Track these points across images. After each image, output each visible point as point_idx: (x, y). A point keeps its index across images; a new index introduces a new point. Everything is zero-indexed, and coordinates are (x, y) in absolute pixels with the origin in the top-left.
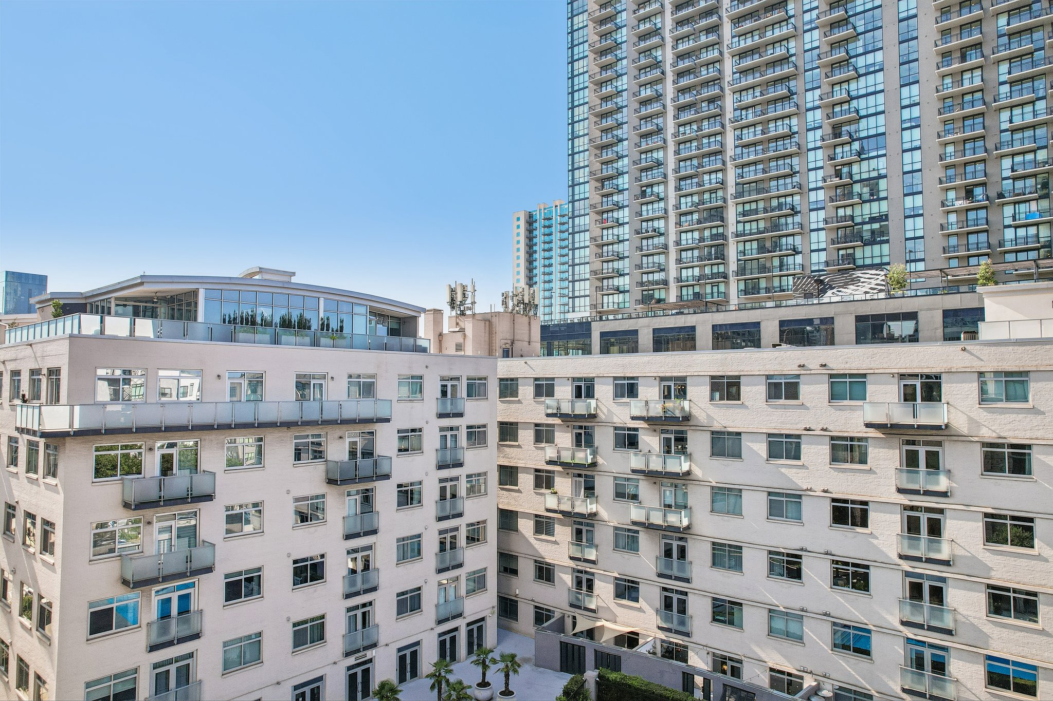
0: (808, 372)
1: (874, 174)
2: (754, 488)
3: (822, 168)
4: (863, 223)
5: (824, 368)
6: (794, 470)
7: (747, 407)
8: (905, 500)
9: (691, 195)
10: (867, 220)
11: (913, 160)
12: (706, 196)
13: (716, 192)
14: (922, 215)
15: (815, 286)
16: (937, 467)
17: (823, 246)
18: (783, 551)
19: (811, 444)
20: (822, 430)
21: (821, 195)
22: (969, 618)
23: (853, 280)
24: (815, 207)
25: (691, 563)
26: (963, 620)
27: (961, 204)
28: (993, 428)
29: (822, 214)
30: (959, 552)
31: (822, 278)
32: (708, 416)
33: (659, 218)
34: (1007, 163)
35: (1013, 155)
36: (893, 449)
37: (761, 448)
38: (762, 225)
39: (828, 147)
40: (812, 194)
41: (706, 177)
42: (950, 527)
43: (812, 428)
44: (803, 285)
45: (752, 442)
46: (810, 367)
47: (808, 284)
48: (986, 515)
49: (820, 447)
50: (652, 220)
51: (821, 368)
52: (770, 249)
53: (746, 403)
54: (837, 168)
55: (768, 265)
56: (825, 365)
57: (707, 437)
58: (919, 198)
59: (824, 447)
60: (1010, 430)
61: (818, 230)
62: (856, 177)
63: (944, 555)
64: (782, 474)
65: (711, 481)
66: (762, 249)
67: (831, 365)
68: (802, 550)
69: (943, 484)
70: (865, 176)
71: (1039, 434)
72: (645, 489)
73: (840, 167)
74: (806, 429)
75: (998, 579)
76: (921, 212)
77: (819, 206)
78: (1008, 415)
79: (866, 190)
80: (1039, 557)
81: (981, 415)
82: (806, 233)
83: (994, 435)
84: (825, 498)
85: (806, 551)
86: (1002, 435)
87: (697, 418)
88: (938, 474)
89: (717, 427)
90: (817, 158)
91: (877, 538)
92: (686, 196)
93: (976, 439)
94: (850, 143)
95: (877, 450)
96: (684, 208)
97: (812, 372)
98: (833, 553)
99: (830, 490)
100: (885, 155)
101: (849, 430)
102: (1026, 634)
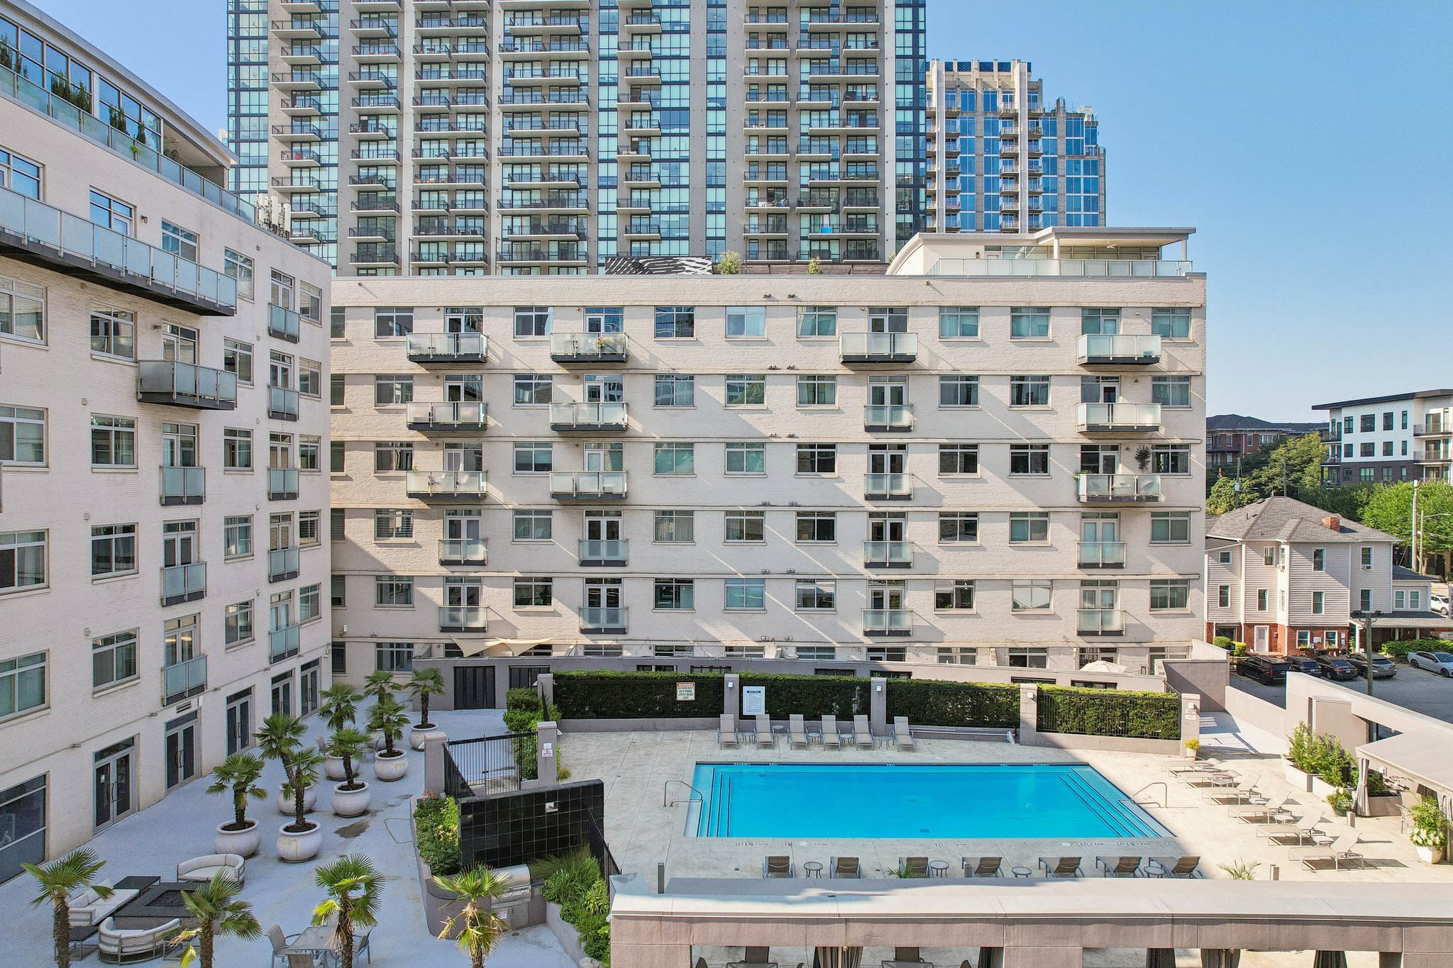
0: (776, 303)
1: (675, 155)
2: (708, 441)
3: (615, 136)
4: (661, 213)
5: (792, 299)
6: (757, 416)
7: (701, 344)
8: (871, 439)
9: (438, 140)
10: (666, 209)
11: (717, 147)
12: (461, 145)
13: (475, 143)
14: (724, 212)
15: (633, 270)
16: (900, 402)
17: (613, 234)
18: (743, 509)
19: (776, 385)
20: (789, 368)
21: (613, 170)
22: (925, 548)
23: (676, 267)
24: (605, 183)
25: (627, 541)
26: (919, 551)
27: (763, 205)
28: (950, 361)
29: (613, 194)
30: (919, 485)
31: (641, 261)
32: (651, 355)
33: (387, 166)
34: (805, 170)
35: (811, 162)
36: (861, 385)
37: (718, 393)
38: (536, 196)
39: (624, 110)
40: (603, 167)
41: (461, 119)
42: (911, 461)
43: (778, 367)
44: (618, 268)
45: (707, 385)
46: (777, 297)
47: (624, 267)
48: (942, 446)
49: (786, 387)
50: (376, 166)
51: (789, 299)
52: (547, 229)
53: (701, 340)
54: (634, 139)
55: (544, 250)
56: (793, 296)
57: (650, 382)
58: (721, 191)
59: (791, 387)
60: (963, 362)
61: (607, 213)
62: (655, 156)
63: (904, 490)
64: (743, 421)
65: (655, 436)
66: (535, 228)
67: (799, 296)
68: (764, 505)
69: (906, 418)
70: (665, 156)
71: (985, 366)
72: (561, 455)
73: (637, 139)
74: (771, 368)
75: (950, 505)
76: (723, 209)
77: (610, 184)
78: (962, 349)
79: (665, 173)
80: (981, 480)
81: (941, 349)
82: (593, 215)
83: (950, 368)
84: (791, 445)
85: (769, 505)
86: (957, 367)
87: (637, 360)
88: (900, 409)
89: (663, 368)
90: (609, 122)
91: (844, 482)
92: (430, 140)
93: (936, 372)
94: (650, 111)
95: (845, 388)
96: (426, 157)
97: (780, 303)
98: (799, 504)
99: (796, 435)
100: (687, 135)
101: (817, 368)
102: (968, 553)
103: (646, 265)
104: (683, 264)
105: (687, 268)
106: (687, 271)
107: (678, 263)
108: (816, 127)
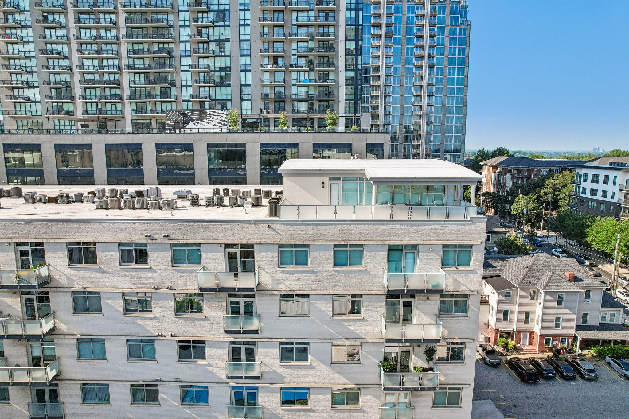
0: (154, 241)
1: (222, 38)
2: (115, 337)
3: (188, 26)
4: (215, 71)
5: (167, 238)
6: (147, 321)
7: (103, 270)
8: (230, 338)
9: (90, 28)
10: (218, 69)
11: (245, 33)
12: (103, 32)
13: (110, 30)
14: (250, 71)
15: (181, 118)
16: (252, 313)
17: (189, 83)
18: (143, 383)
19: (160, 300)
20: (168, 288)
21: (188, 46)
22: (271, 410)
23: (206, 116)
24: (184, 54)
25: (63, 403)
26: (268, 411)
27: (270, 67)
28: (287, 284)
29: (189, 61)
30: (265, 369)
31: (186, 112)
32: (68, 278)
33: (62, 43)
34: (295, 45)
35: (298, 41)
36: (221, 301)
37: (119, 305)
38: (147, 62)
39: (192, 12)
40: (182, 45)
41: (102, 16)
42: (260, 354)
43: (160, 287)
44: (173, 116)
45: (110, 299)
46: (156, 237)
47: (176, 116)
48: (282, 343)
49: (166, 302)
50: (56, 43)
51: (165, 238)
52: (154, 81)
53: (103, 267)
54: (199, 28)
55: (152, 93)
56: (168, 236)
57: (69, 298)
58: (248, 59)
59: (170, 302)
60: (297, 285)
61: (186, 71)
62: (211, 38)
63: (255, 373)
64: (137, 324)
65: (76, 333)
66: (148, 80)
67: (172, 236)
68: (157, 381)
69: (255, 324)
70: (217, 38)
71: (313, 287)
72: (9, 346)
73: (201, 28)
74: (154, 288)
75: (288, 383)
76: (249, 68)
77: (187, 54)
78: (296, 275)
79: (217, 48)
80: (311, 367)
81: (279, 274)
82: (178, 72)
83: (288, 289)
84: (173, 341)
85: (161, 381)
86: (293, 288)
87: (57, 281)
88: (252, 318)
89: (77, 287)
90: (185, 18)
91: (212, 366)
92: (85, 28)
93: (276, 292)
94: (207, 12)
95: (210, 303)
96: (84, 39)
97: (157, 241)
98: (181, 380)
99: (177, 334)
100: (229, 26)
101: (188, 288)
102: (302, 413)
103: (189, 114)
104: (210, 114)
105: (212, 116)
106: (213, 118)
107: (207, 113)
108: (300, 22)
